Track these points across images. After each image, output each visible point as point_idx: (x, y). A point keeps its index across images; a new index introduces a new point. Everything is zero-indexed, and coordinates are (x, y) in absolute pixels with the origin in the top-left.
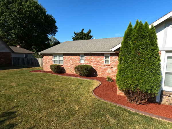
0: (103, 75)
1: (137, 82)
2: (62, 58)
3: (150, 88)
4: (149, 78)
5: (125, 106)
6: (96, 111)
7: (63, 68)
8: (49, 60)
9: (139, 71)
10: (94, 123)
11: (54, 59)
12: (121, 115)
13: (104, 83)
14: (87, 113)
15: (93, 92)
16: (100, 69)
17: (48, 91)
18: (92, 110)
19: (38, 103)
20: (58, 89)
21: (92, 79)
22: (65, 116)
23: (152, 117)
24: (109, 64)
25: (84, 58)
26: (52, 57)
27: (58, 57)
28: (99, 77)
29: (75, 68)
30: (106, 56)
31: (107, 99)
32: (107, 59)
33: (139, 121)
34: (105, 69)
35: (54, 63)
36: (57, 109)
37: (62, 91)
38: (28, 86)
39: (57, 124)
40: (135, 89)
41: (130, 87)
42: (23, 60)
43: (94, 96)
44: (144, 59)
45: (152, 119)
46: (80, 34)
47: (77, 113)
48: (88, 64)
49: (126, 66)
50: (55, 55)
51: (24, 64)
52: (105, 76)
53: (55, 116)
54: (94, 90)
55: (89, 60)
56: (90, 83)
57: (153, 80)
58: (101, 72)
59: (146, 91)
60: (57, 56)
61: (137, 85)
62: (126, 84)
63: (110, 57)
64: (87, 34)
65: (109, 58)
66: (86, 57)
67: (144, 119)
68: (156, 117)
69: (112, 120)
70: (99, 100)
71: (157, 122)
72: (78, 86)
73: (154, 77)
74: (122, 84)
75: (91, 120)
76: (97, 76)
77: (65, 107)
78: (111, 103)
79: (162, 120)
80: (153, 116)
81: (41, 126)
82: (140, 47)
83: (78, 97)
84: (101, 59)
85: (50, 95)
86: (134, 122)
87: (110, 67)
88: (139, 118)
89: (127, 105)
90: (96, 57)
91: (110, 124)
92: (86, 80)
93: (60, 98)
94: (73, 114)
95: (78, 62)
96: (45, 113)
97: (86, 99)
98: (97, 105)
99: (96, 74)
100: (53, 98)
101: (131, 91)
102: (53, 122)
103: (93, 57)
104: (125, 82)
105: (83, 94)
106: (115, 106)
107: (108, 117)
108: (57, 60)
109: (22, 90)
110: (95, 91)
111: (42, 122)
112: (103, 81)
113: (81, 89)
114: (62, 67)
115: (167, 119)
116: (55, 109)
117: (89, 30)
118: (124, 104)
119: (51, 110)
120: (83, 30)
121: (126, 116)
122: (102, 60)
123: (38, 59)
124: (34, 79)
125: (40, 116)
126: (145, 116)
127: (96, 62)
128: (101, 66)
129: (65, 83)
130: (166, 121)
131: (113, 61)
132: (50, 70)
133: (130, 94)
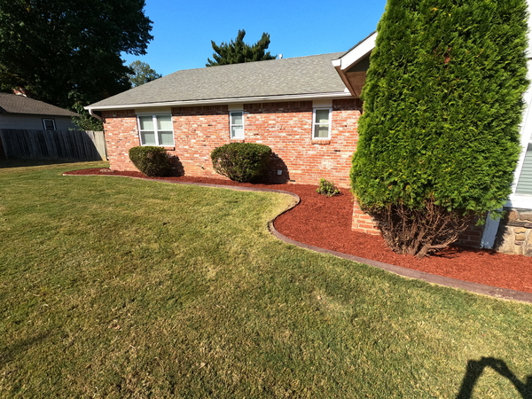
0: (307, 177)
1: (429, 172)
2: (167, 125)
3: (476, 193)
4: (477, 155)
5: (378, 263)
6: (278, 280)
7: (176, 158)
8: (124, 132)
9: (442, 128)
10: (268, 316)
11: (142, 128)
12: (364, 290)
13: (310, 200)
14: (245, 286)
15: (272, 226)
16: (299, 156)
17: (116, 225)
18: (266, 276)
19: (72, 263)
20: (152, 218)
21: (271, 190)
22: (165, 300)
23: (472, 292)
24: (329, 138)
25: (244, 119)
26: (133, 120)
27: (155, 119)
28: (294, 183)
29: (214, 156)
30: (317, 112)
31: (319, 243)
32: (322, 123)
33: (428, 306)
34: (314, 157)
35: (144, 143)
36: (141, 277)
37: (164, 224)
38: (46, 213)
39: (132, 326)
40: (418, 199)
41: (402, 195)
42: (40, 137)
43: (274, 237)
44: (467, 77)
45: (470, 299)
46: (233, 50)
47: (212, 288)
48: (259, 142)
49: (393, 117)
50: (142, 114)
51: (44, 152)
52: (315, 181)
53: (127, 300)
54: (274, 221)
55: (259, 127)
56: (263, 199)
57: (490, 161)
58: (303, 167)
59: (460, 205)
60: (150, 118)
61: (429, 185)
62: (387, 182)
63: (330, 114)
64: (258, 51)
65: (327, 118)
66: (249, 115)
67: (444, 298)
68: (483, 290)
69: (335, 307)
70: (290, 248)
71: (489, 307)
72: (221, 209)
73: (498, 149)
74: (372, 186)
75: (259, 307)
76: (289, 182)
77: (170, 272)
78: (331, 255)
79: (505, 300)
80: (475, 289)
81: (71, 334)
82: (456, 30)
83: (218, 240)
84: (302, 124)
85: (120, 236)
86: (409, 310)
87: (331, 148)
88: (428, 294)
89: (386, 260)
90: (285, 114)
91: (328, 317)
92: (250, 193)
93: (155, 246)
94: (197, 290)
95: (224, 134)
96: (93, 291)
97: (247, 245)
98: (282, 262)
99: (286, 176)
100: (132, 245)
101: (405, 207)
102: (115, 321)
103: (273, 116)
104: (385, 175)
105: (236, 231)
106: (344, 264)
107: (320, 296)
108: (153, 133)
109: (24, 226)
110: (279, 222)
111: (75, 319)
112: (306, 194)
113: (231, 217)
114: (173, 154)
115: (522, 295)
116: (133, 280)
117: (264, 35)
118: (374, 257)
119: (116, 281)
120: (242, 35)
121: (383, 290)
122: (306, 127)
123: (90, 133)
124: (74, 194)
125: (73, 302)
126: (449, 291)
127: (284, 134)
128: (300, 148)
129: (179, 201)
130: (518, 302)
131: (341, 129)
132: (133, 168)
133: (400, 219)
